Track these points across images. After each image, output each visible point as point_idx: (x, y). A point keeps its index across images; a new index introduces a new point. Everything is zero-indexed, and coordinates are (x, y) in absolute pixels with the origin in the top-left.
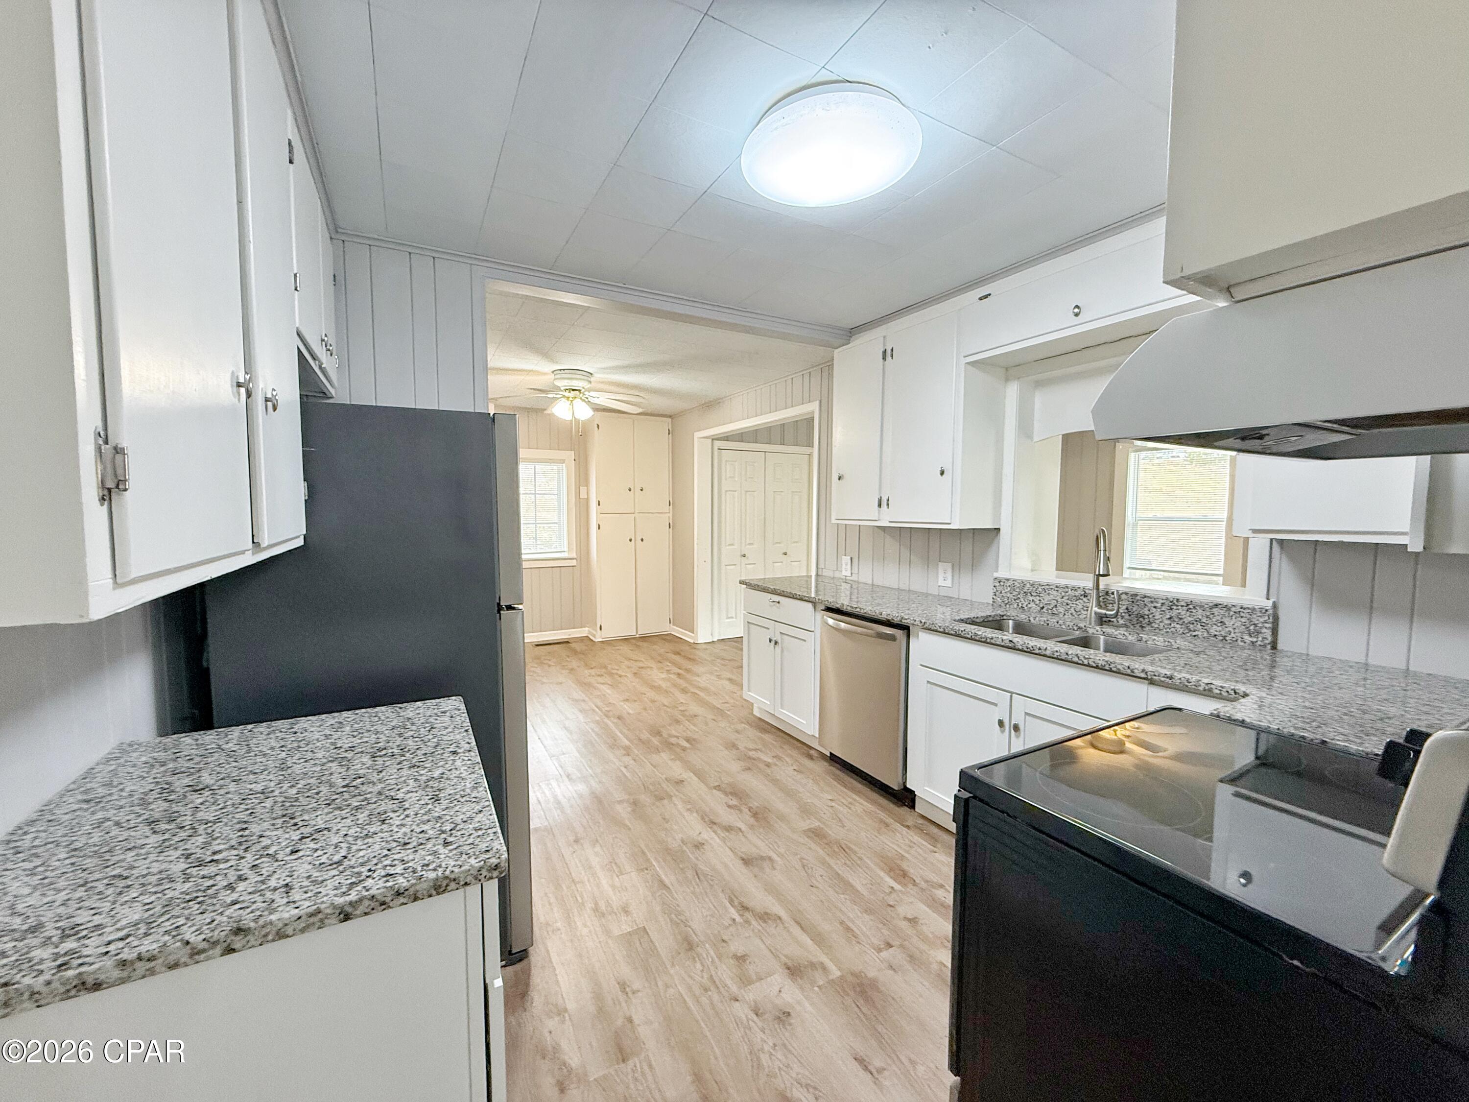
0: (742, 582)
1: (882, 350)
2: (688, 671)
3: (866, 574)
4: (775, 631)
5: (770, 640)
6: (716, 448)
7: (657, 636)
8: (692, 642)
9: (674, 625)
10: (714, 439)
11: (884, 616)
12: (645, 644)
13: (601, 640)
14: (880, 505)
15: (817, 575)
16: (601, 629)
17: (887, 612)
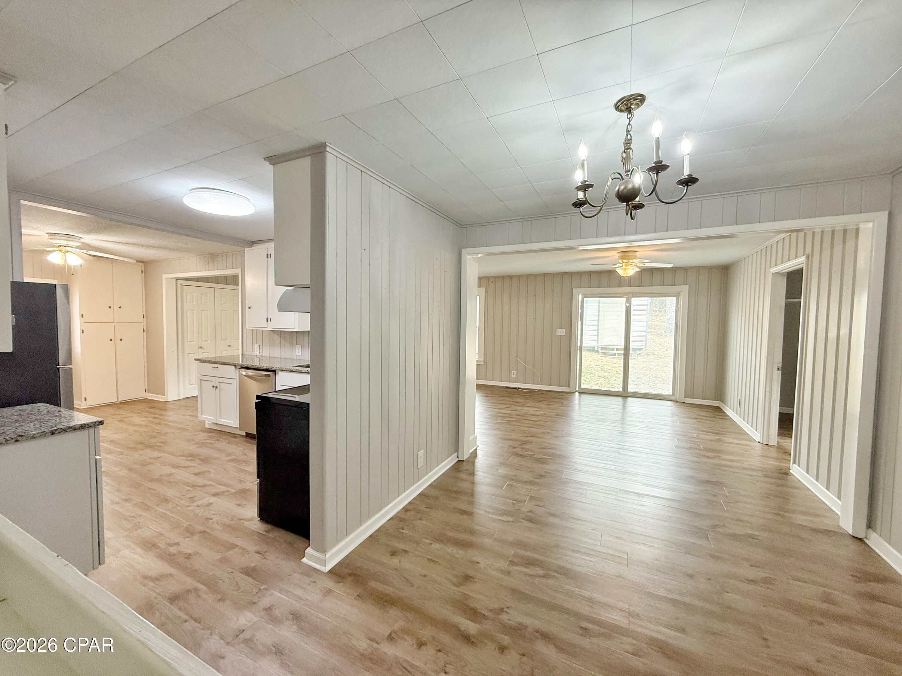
0: (196, 360)
1: (266, 254)
2: (161, 415)
3: (266, 352)
4: (215, 382)
5: (213, 387)
6: (179, 285)
7: (136, 401)
8: (164, 401)
9: (148, 393)
10: (177, 279)
11: (265, 368)
12: (126, 406)
13: (86, 407)
14: (267, 321)
15: (242, 354)
16: (86, 400)
17: (266, 365)
